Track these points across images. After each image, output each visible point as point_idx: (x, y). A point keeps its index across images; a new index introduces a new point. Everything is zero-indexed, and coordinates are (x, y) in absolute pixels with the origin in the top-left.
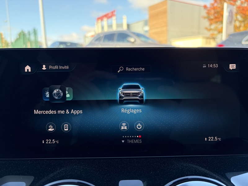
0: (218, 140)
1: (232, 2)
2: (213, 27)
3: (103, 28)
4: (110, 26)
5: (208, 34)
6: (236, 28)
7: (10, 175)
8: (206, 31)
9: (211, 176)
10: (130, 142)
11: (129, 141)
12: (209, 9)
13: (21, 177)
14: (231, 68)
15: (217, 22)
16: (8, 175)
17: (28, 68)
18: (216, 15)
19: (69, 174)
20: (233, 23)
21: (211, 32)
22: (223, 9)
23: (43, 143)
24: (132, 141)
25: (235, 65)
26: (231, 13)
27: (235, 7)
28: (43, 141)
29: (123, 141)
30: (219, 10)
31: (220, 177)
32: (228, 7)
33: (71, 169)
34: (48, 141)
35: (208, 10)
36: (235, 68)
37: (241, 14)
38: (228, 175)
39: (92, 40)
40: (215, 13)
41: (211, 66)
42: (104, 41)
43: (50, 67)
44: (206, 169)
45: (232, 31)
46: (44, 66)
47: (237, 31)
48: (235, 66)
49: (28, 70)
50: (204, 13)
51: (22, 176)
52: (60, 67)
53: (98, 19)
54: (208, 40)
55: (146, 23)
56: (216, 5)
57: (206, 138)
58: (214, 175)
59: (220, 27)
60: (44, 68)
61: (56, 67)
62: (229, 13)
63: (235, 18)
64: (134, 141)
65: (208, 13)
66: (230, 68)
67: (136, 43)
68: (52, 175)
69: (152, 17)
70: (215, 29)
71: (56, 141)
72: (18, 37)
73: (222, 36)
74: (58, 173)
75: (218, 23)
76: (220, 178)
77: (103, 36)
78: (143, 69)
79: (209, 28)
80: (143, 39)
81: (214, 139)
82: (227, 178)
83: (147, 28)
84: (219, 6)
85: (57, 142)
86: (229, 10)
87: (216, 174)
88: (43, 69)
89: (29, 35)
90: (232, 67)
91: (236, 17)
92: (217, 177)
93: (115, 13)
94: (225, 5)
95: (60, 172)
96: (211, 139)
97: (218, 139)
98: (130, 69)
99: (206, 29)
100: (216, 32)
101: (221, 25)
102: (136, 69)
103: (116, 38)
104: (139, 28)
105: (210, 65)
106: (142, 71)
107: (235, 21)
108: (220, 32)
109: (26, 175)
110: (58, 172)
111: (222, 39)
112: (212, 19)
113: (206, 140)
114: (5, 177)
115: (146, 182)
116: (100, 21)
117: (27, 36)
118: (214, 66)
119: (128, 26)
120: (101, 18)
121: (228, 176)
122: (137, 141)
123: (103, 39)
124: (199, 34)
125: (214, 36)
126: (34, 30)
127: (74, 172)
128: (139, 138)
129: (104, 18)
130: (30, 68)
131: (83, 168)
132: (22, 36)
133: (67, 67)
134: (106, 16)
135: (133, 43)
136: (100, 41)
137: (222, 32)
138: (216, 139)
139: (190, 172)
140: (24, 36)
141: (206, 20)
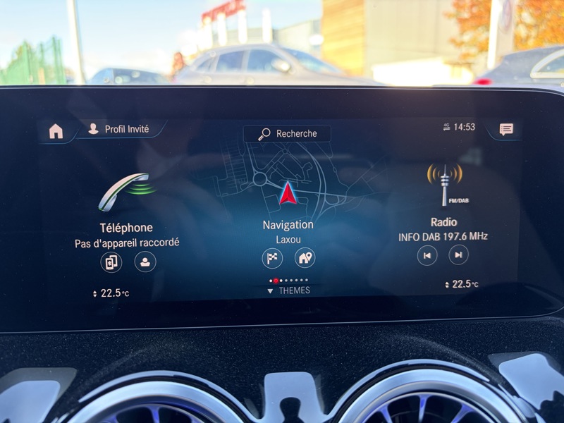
0: (472, 286)
2: (466, 38)
3: (215, 37)
4: (233, 34)
5: (456, 53)
6: (518, 40)
8: (451, 48)
9: (455, 359)
10: (286, 292)
11: (283, 289)
13: (51, 370)
14: (503, 132)
15: (476, 27)
17: (56, 131)
18: (475, 10)
19: (157, 360)
20: (513, 27)
21: (464, 50)
23: (95, 296)
24: (289, 291)
25: (512, 125)
26: (508, 6)
28: (95, 292)
29: (270, 291)
31: (475, 361)
33: (160, 351)
34: (106, 293)
36: (511, 132)
37: (531, 10)
40: (473, 5)
41: (462, 128)
42: (218, 68)
44: (446, 345)
45: (509, 48)
46: (93, 126)
47: (521, 47)
48: (512, 129)
49: (56, 134)
52: (130, 129)
53: (205, 15)
54: (457, 69)
55: (316, 28)
57: (447, 283)
58: (463, 357)
59: (482, 37)
60: (93, 130)
61: (120, 129)
62: (504, 7)
63: (517, 17)
64: (293, 289)
65: (458, 6)
66: (501, 132)
67: (292, 73)
68: (117, 363)
69: (329, 12)
70: (473, 43)
71: (123, 292)
72: (16, 57)
73: (487, 58)
74: (133, 358)
75: (480, 28)
77: (215, 58)
78: (314, 134)
79: (458, 39)
80: (309, 65)
81: (464, 284)
82: (491, 364)
83: (318, 39)
85: (126, 293)
87: (465, 356)
88: (90, 132)
89: (42, 51)
90: (506, 129)
91: (520, 16)
92: (468, 361)
93: (245, 3)
95: (137, 356)
96: (457, 285)
97: (473, 283)
98: (284, 134)
99: (453, 41)
100: (473, 50)
101: (486, 33)
102: (298, 134)
103: (246, 61)
104: (301, 39)
105: (458, 126)
106: (310, 139)
107: (517, 25)
108: (483, 48)
110: (130, 356)
111: (486, 65)
112: (466, 20)
113: (447, 287)
115: (319, 375)
116: (208, 20)
117: (38, 55)
118: (468, 128)
119: (275, 33)
120: (212, 15)
121: (494, 364)
122: (300, 291)
123: (215, 65)
124: (435, 53)
125: (470, 60)
126: (54, 39)
127: (167, 356)
128: (304, 284)
129: (218, 13)
130: (61, 130)
131: (184, 348)
132: (25, 55)
133: (146, 129)
134: (222, 9)
135: (286, 72)
136: (210, 67)
137: (487, 50)
138: (468, 285)
139: (412, 352)
140: (30, 55)
141: (453, 22)
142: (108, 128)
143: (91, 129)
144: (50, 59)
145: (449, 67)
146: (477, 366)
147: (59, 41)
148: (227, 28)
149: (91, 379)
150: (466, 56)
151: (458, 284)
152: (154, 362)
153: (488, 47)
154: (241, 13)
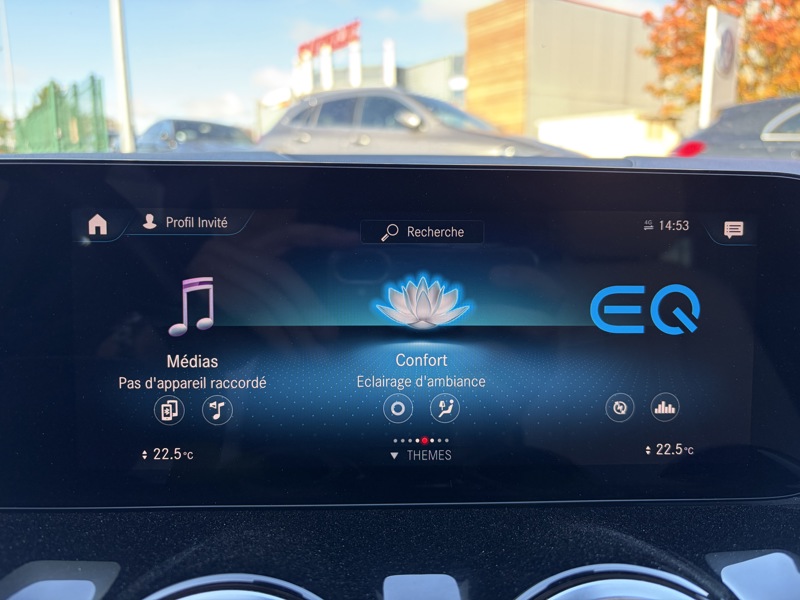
0: (685, 452)
1: (732, 5)
2: (669, 84)
3: (317, 78)
4: (341, 73)
5: (655, 105)
6: (743, 87)
7: (42, 559)
8: (648, 98)
9: (662, 564)
10: (417, 457)
11: (412, 453)
12: (660, 25)
13: (79, 565)
14: (728, 233)
15: (683, 69)
16: (36, 560)
17: (98, 223)
18: (681, 46)
19: (232, 557)
20: (735, 72)
21: (665, 101)
22: (703, 26)
23: (145, 457)
24: (421, 455)
25: (741, 223)
26: (728, 39)
27: (742, 22)
28: (145, 453)
29: (394, 455)
30: (691, 28)
31: (690, 566)
32: (719, 21)
33: (236, 542)
34: (161, 454)
35: (659, 30)
36: (741, 234)
37: (761, 45)
38: (712, 559)
39: (283, 118)
40: (679, 38)
41: (670, 228)
42: (320, 122)
43: (169, 221)
44: (648, 541)
45: (730, 99)
46: (150, 218)
47: (748, 97)
48: (741, 229)
49: (98, 229)
50: (643, 37)
51: (82, 562)
52: (201, 223)
53: (303, 48)
54: (656, 127)
55: (458, 66)
56: (681, 12)
57: (648, 448)
58: (673, 561)
59: (692, 82)
60: (150, 223)
61: (188, 222)
62: (724, 40)
63: (741, 54)
64: (427, 453)
65: (657, 40)
66: (726, 234)
67: (424, 130)
68: (175, 560)
69: (478, 45)
70: (678, 92)
71: (185, 453)
72: (39, 102)
73: (698, 112)
74: (196, 552)
75: (688, 71)
76: (689, 570)
77: (316, 107)
78: (460, 233)
79: (658, 86)
80: (447, 118)
81: (673, 449)
82: (712, 570)
83: (460, 83)
84: (692, 15)
85: (189, 455)
86: (723, 29)
87: (677, 558)
88: (145, 226)
89: (76, 95)
90: (733, 229)
91: (746, 54)
92: (681, 566)
93: (358, 32)
94: (712, 13)
95: (203, 550)
96: (663, 451)
97: (686, 449)
98: (418, 233)
99: (650, 88)
100: (679, 102)
101: (697, 78)
102: (437, 233)
103: (359, 113)
104: (434, 82)
105: (665, 224)
106: (455, 239)
107: (742, 66)
108: (693, 100)
109: (95, 560)
110: (194, 549)
111: (697, 123)
112: (668, 60)
113: (648, 452)
114: (27, 565)
115: (466, 582)
116: (307, 55)
117: (70, 101)
118: (679, 227)
119: (400, 73)
120: (313, 47)
121: (712, 566)
122: (437, 455)
123: (317, 116)
124: (625, 104)
125: (674, 114)
126: (93, 79)
127: (247, 550)
128: (443, 446)
129: (321, 45)
130: (105, 222)
131: (271, 538)
132: (52, 101)
133: (223, 223)
134: (328, 39)
135: (416, 129)
136: (308, 120)
137: (699, 102)
138: (679, 451)
139: (599, 552)
140: (59, 100)
141: (650, 62)
142: (170, 220)
143: (146, 222)
144: (86, 106)
145: (644, 125)
146: (693, 574)
147: (100, 81)
148: (333, 66)
149: (138, 584)
150: (669, 108)
151: (664, 449)
152: (227, 561)
153: (700, 97)
154: (354, 46)
